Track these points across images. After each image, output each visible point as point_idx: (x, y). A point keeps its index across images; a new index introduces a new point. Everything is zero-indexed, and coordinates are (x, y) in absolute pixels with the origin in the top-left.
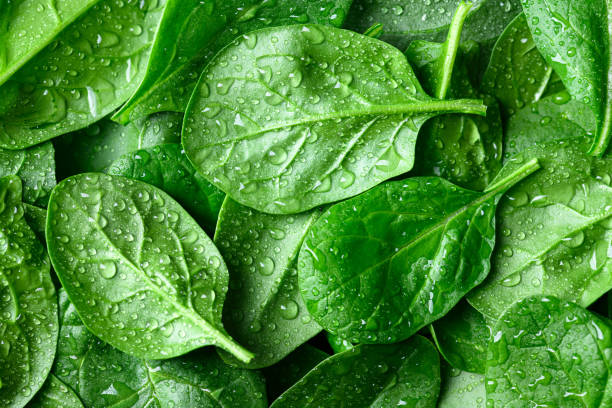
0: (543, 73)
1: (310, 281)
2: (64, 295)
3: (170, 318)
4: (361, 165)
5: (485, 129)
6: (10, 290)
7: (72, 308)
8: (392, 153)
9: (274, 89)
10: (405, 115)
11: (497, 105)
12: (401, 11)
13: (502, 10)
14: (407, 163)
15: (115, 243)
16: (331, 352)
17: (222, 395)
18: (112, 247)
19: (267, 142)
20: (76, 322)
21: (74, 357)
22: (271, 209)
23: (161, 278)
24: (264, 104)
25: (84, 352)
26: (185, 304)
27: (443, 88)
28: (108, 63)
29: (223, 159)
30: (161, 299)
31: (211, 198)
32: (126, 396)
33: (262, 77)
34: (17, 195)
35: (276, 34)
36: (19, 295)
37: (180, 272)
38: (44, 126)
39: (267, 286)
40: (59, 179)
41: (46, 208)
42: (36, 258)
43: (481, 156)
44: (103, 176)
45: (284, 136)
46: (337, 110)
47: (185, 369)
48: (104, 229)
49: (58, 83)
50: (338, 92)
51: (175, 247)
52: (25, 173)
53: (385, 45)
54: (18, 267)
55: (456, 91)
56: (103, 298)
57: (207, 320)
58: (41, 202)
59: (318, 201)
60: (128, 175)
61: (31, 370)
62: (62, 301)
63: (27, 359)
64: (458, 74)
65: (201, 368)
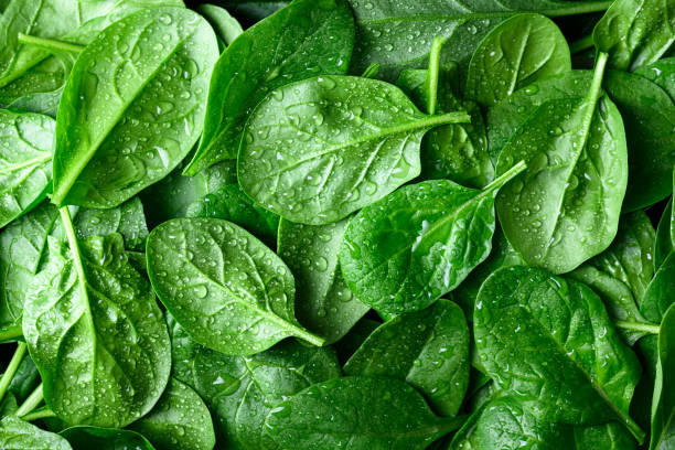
0: (511, 76)
2: (170, 317)
3: (255, 321)
4: (380, 177)
5: (471, 129)
6: (128, 321)
7: (178, 325)
8: (403, 162)
9: (303, 129)
10: (408, 132)
11: (478, 108)
12: (391, 48)
13: (470, 33)
14: (415, 170)
15: (202, 270)
16: (381, 321)
17: (305, 371)
18: (200, 274)
19: (304, 171)
20: (183, 335)
21: (186, 361)
22: (316, 222)
23: (243, 291)
24: (297, 142)
25: (193, 356)
26: (265, 309)
27: (432, 106)
28: (169, 125)
29: (273, 189)
30: (246, 308)
31: (269, 220)
32: (232, 382)
33: (292, 122)
34: (120, 246)
35: (297, 88)
36: (136, 323)
37: (256, 284)
38: (130, 185)
39: (325, 281)
40: (150, 227)
41: (144, 251)
42: (143, 292)
43: (471, 151)
44: (183, 220)
45: (316, 164)
46: (355, 138)
47: (274, 356)
48: (192, 261)
49: (134, 150)
50: (353, 122)
51: (249, 265)
52: (123, 229)
53: (384, 83)
54: (131, 302)
55: (444, 106)
56: (201, 314)
57: (284, 318)
58: (140, 248)
59: (352, 209)
60: (202, 215)
61: (155, 376)
62: (169, 322)
63: (150, 368)
64: (443, 90)
65: (285, 352)
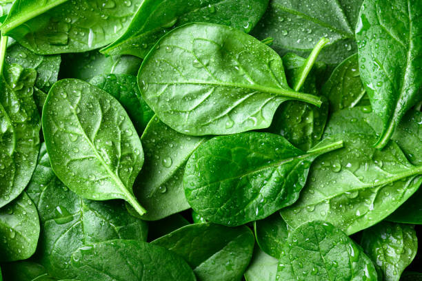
0: (360, 92)
1: (191, 177)
2: (44, 146)
3: (103, 177)
4: (239, 117)
5: (317, 115)
6: (14, 136)
7: (47, 155)
8: (259, 115)
9: (200, 59)
10: (272, 95)
11: (328, 104)
12: (286, 34)
13: (346, 48)
14: (266, 123)
15: (82, 125)
16: (192, 222)
17: (120, 230)
18: (80, 126)
19: (188, 90)
20: (47, 164)
21: (42, 185)
22: (179, 129)
23: (104, 151)
24: (191, 66)
25: (47, 183)
26: (113, 171)
27: (298, 87)
28: (106, 18)
29: (159, 94)
30: (101, 164)
31: (145, 113)
32: (65, 216)
33: (194, 51)
34: (32, 80)
35: (209, 27)
36: (18, 140)
37: (116, 152)
38: (59, 45)
39: (165, 174)
40: (59, 78)
41: (47, 93)
42: (33, 122)
43: (310, 131)
44: (86, 84)
45: (199, 88)
46: (234, 81)
48: (77, 115)
49: (74, 22)
50: (237, 72)
51: (117, 136)
52: (40, 70)
53: (271, 50)
54: (21, 124)
55: (306, 89)
56: (67, 155)
57: (124, 184)
58: (45, 89)
59: (208, 132)
60: (100, 87)
61: (13, 186)
62: (42, 150)
63: (12, 178)
64: (309, 79)
65: (113, 212)
